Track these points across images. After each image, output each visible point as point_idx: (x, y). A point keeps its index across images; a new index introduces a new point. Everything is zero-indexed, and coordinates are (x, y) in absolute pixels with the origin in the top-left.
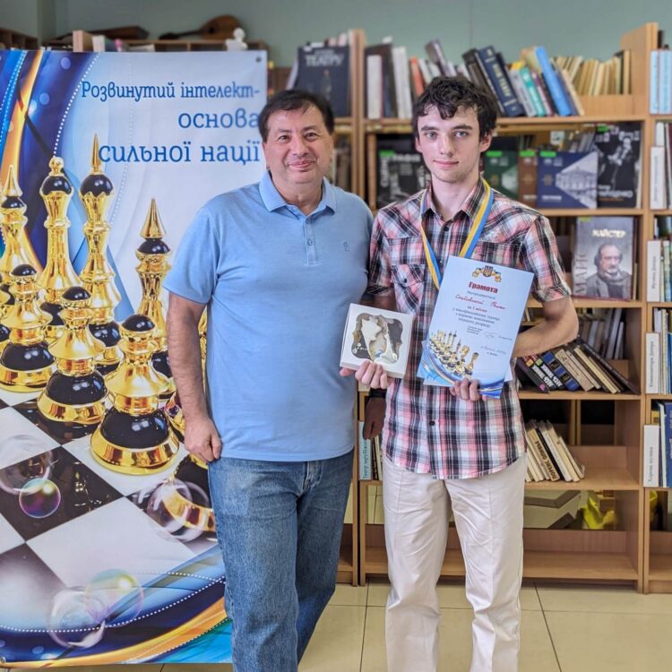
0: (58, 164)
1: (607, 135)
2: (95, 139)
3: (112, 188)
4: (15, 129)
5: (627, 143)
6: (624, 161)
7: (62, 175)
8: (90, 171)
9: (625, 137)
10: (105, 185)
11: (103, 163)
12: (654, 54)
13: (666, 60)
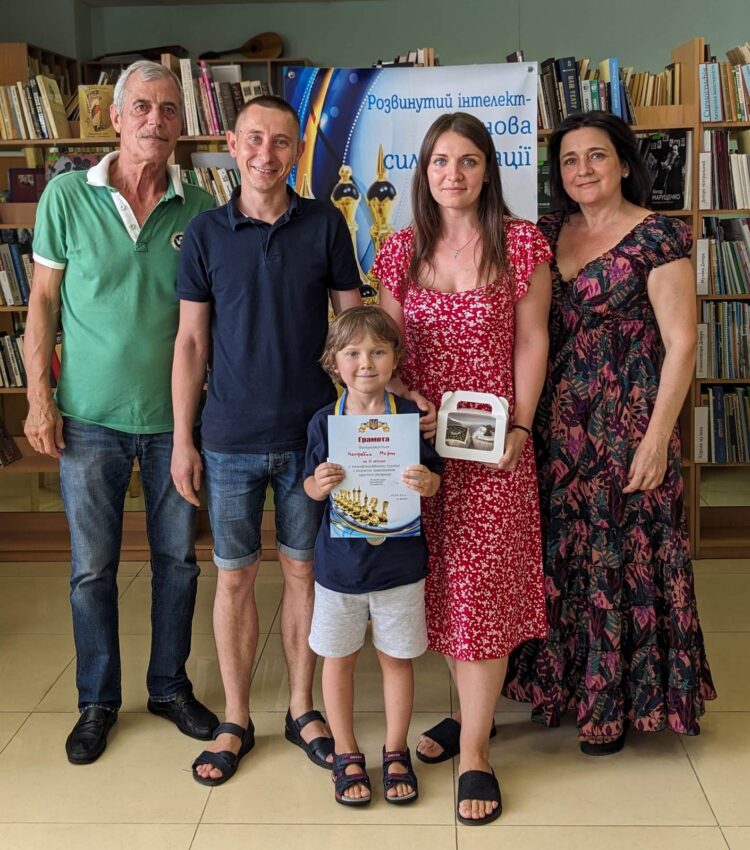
0: (347, 172)
1: (660, 142)
2: (380, 148)
3: (395, 193)
4: (309, 140)
5: (676, 147)
6: (673, 166)
7: (351, 182)
8: (375, 178)
9: (674, 144)
10: (389, 190)
11: (387, 171)
12: (702, 66)
13: (714, 72)
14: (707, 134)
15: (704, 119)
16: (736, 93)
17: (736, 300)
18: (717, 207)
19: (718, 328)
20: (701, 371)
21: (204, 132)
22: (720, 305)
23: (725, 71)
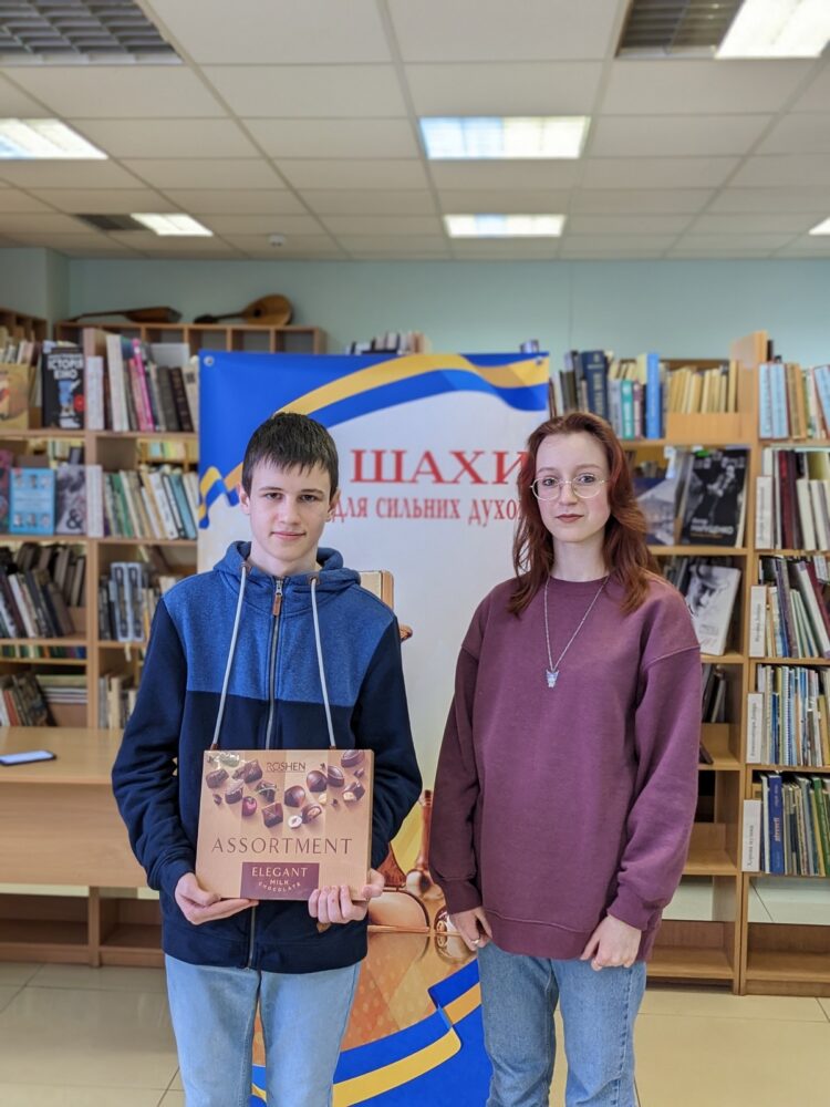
1: (708, 460)
5: (731, 469)
6: (726, 492)
9: (728, 464)
12: (763, 368)
13: (778, 377)
14: (768, 453)
15: (764, 434)
16: (806, 402)
17: (801, 666)
18: (779, 546)
19: (775, 701)
20: (753, 755)
21: (135, 426)
22: (780, 669)
23: (793, 376)
